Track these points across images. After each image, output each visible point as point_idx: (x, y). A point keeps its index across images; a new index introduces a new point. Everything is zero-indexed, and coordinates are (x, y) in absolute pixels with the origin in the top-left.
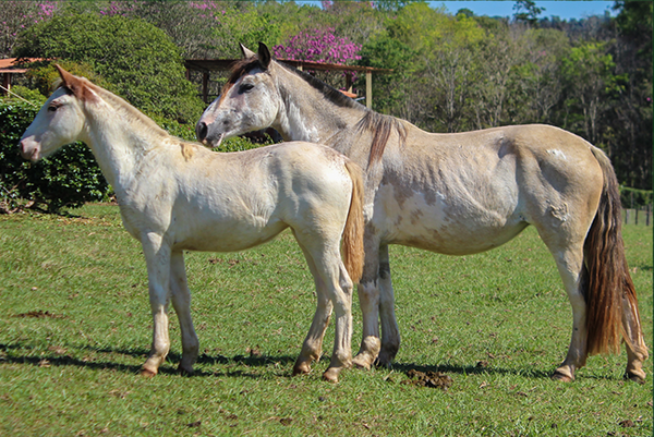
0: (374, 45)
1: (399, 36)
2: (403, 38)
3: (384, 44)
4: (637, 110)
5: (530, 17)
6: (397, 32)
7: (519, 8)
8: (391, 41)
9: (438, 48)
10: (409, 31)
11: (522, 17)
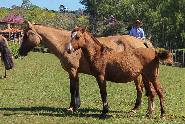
0: (27, 18)
1: (34, 16)
2: (35, 16)
3: (30, 18)
4: (96, 33)
5: (64, 10)
6: (33, 15)
7: (61, 8)
8: (32, 17)
9: (44, 19)
10: (36, 14)
11: (62, 10)
